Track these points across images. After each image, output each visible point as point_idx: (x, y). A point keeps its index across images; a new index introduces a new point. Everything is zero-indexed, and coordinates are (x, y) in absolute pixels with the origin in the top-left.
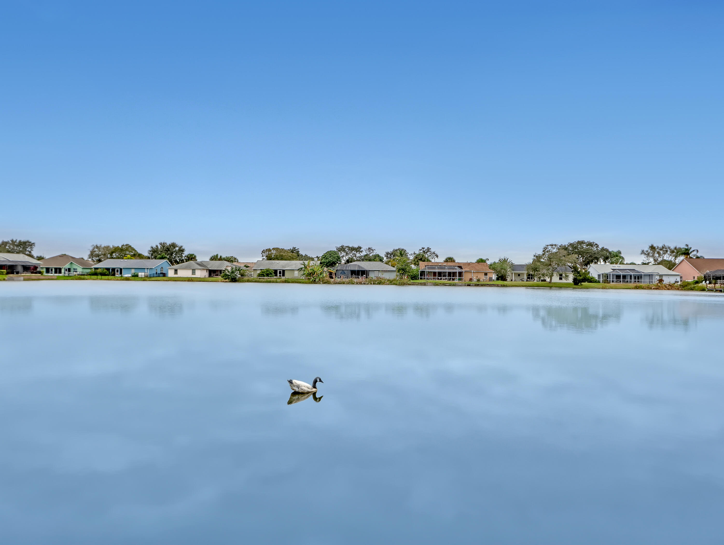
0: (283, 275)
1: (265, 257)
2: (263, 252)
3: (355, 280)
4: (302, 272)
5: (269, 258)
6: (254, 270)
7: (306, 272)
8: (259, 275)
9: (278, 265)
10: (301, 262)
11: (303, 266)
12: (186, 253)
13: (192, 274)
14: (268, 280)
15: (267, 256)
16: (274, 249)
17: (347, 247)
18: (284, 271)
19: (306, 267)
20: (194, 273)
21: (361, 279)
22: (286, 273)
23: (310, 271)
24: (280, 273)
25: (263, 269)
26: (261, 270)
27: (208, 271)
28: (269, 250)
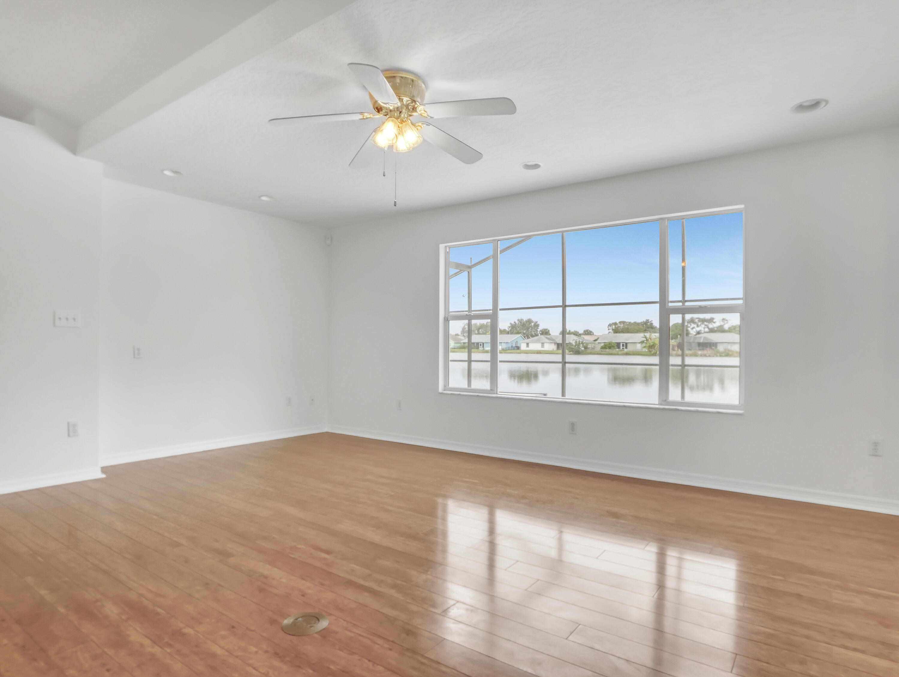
0: (626, 348)
1: (611, 331)
2: (610, 325)
3: (700, 352)
4: (644, 345)
5: (616, 331)
6: (598, 343)
7: (648, 345)
8: (602, 348)
9: (622, 338)
10: (642, 335)
11: (645, 339)
12: (541, 328)
13: (542, 347)
14: (611, 352)
15: (613, 330)
16: (620, 322)
17: (697, 318)
18: (626, 344)
19: (647, 340)
20: (543, 346)
21: (708, 351)
22: (629, 345)
23: (652, 344)
24: (623, 345)
25: (606, 342)
26: (604, 343)
27: (556, 344)
28: (615, 324)
